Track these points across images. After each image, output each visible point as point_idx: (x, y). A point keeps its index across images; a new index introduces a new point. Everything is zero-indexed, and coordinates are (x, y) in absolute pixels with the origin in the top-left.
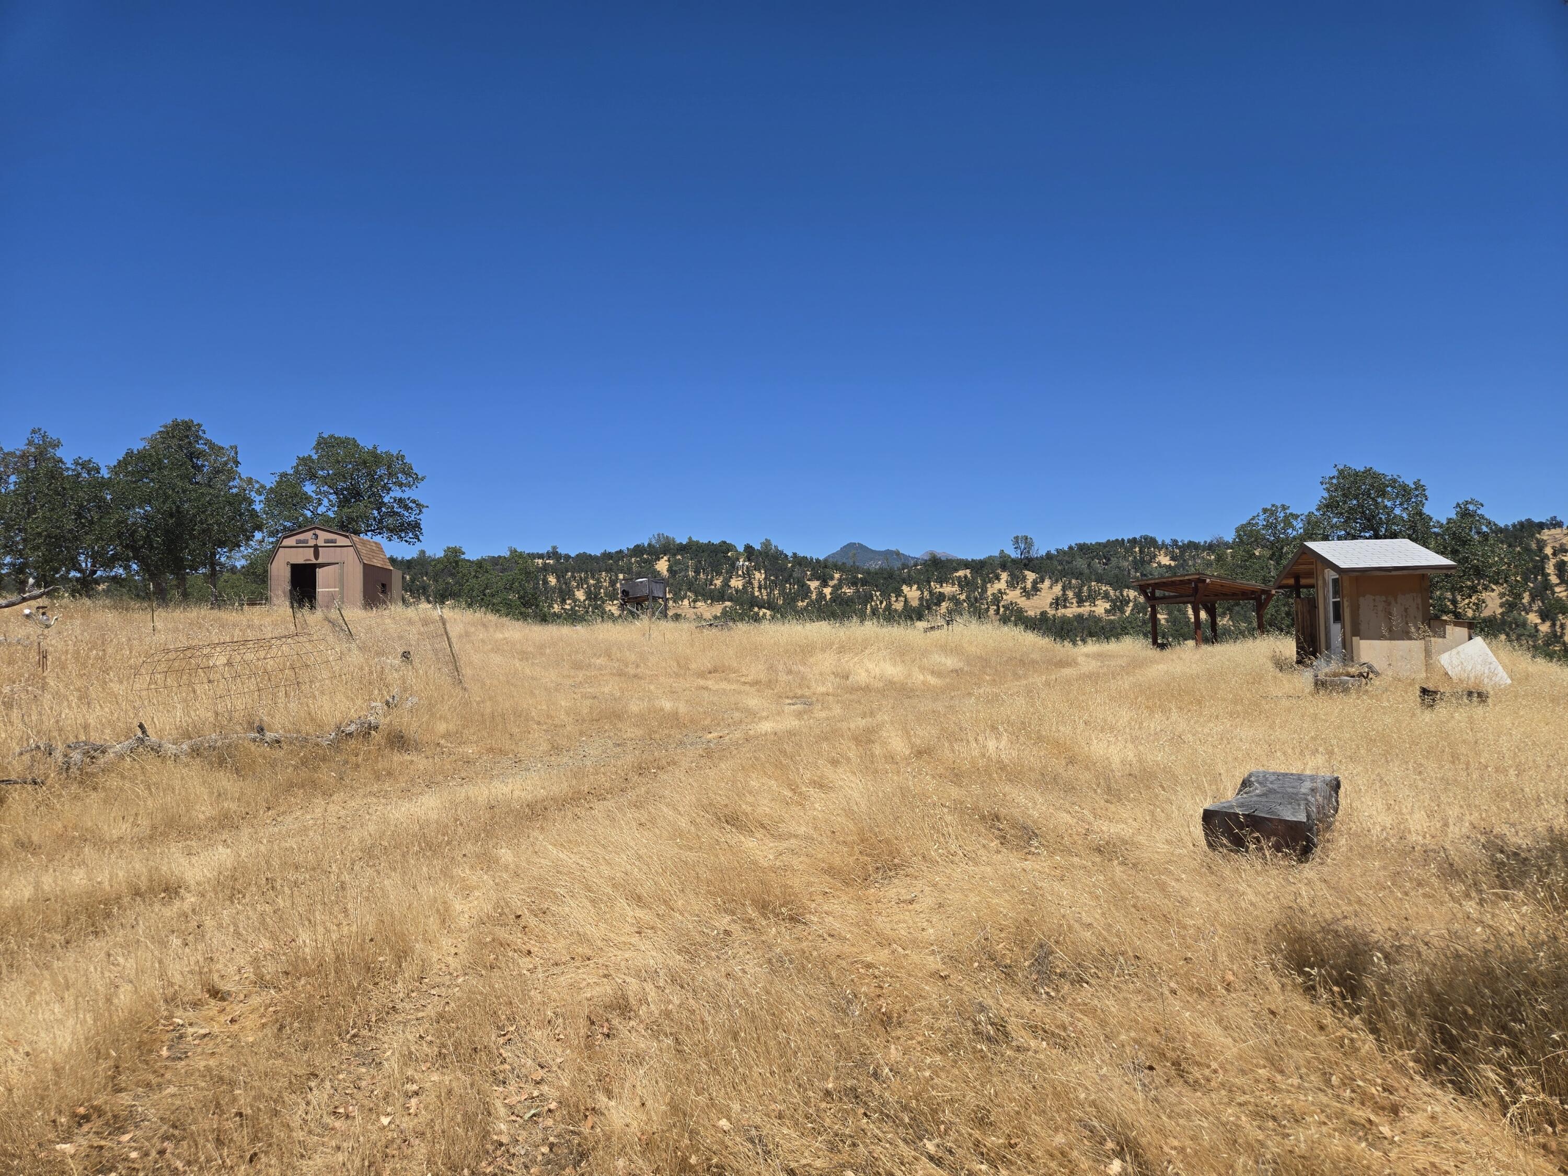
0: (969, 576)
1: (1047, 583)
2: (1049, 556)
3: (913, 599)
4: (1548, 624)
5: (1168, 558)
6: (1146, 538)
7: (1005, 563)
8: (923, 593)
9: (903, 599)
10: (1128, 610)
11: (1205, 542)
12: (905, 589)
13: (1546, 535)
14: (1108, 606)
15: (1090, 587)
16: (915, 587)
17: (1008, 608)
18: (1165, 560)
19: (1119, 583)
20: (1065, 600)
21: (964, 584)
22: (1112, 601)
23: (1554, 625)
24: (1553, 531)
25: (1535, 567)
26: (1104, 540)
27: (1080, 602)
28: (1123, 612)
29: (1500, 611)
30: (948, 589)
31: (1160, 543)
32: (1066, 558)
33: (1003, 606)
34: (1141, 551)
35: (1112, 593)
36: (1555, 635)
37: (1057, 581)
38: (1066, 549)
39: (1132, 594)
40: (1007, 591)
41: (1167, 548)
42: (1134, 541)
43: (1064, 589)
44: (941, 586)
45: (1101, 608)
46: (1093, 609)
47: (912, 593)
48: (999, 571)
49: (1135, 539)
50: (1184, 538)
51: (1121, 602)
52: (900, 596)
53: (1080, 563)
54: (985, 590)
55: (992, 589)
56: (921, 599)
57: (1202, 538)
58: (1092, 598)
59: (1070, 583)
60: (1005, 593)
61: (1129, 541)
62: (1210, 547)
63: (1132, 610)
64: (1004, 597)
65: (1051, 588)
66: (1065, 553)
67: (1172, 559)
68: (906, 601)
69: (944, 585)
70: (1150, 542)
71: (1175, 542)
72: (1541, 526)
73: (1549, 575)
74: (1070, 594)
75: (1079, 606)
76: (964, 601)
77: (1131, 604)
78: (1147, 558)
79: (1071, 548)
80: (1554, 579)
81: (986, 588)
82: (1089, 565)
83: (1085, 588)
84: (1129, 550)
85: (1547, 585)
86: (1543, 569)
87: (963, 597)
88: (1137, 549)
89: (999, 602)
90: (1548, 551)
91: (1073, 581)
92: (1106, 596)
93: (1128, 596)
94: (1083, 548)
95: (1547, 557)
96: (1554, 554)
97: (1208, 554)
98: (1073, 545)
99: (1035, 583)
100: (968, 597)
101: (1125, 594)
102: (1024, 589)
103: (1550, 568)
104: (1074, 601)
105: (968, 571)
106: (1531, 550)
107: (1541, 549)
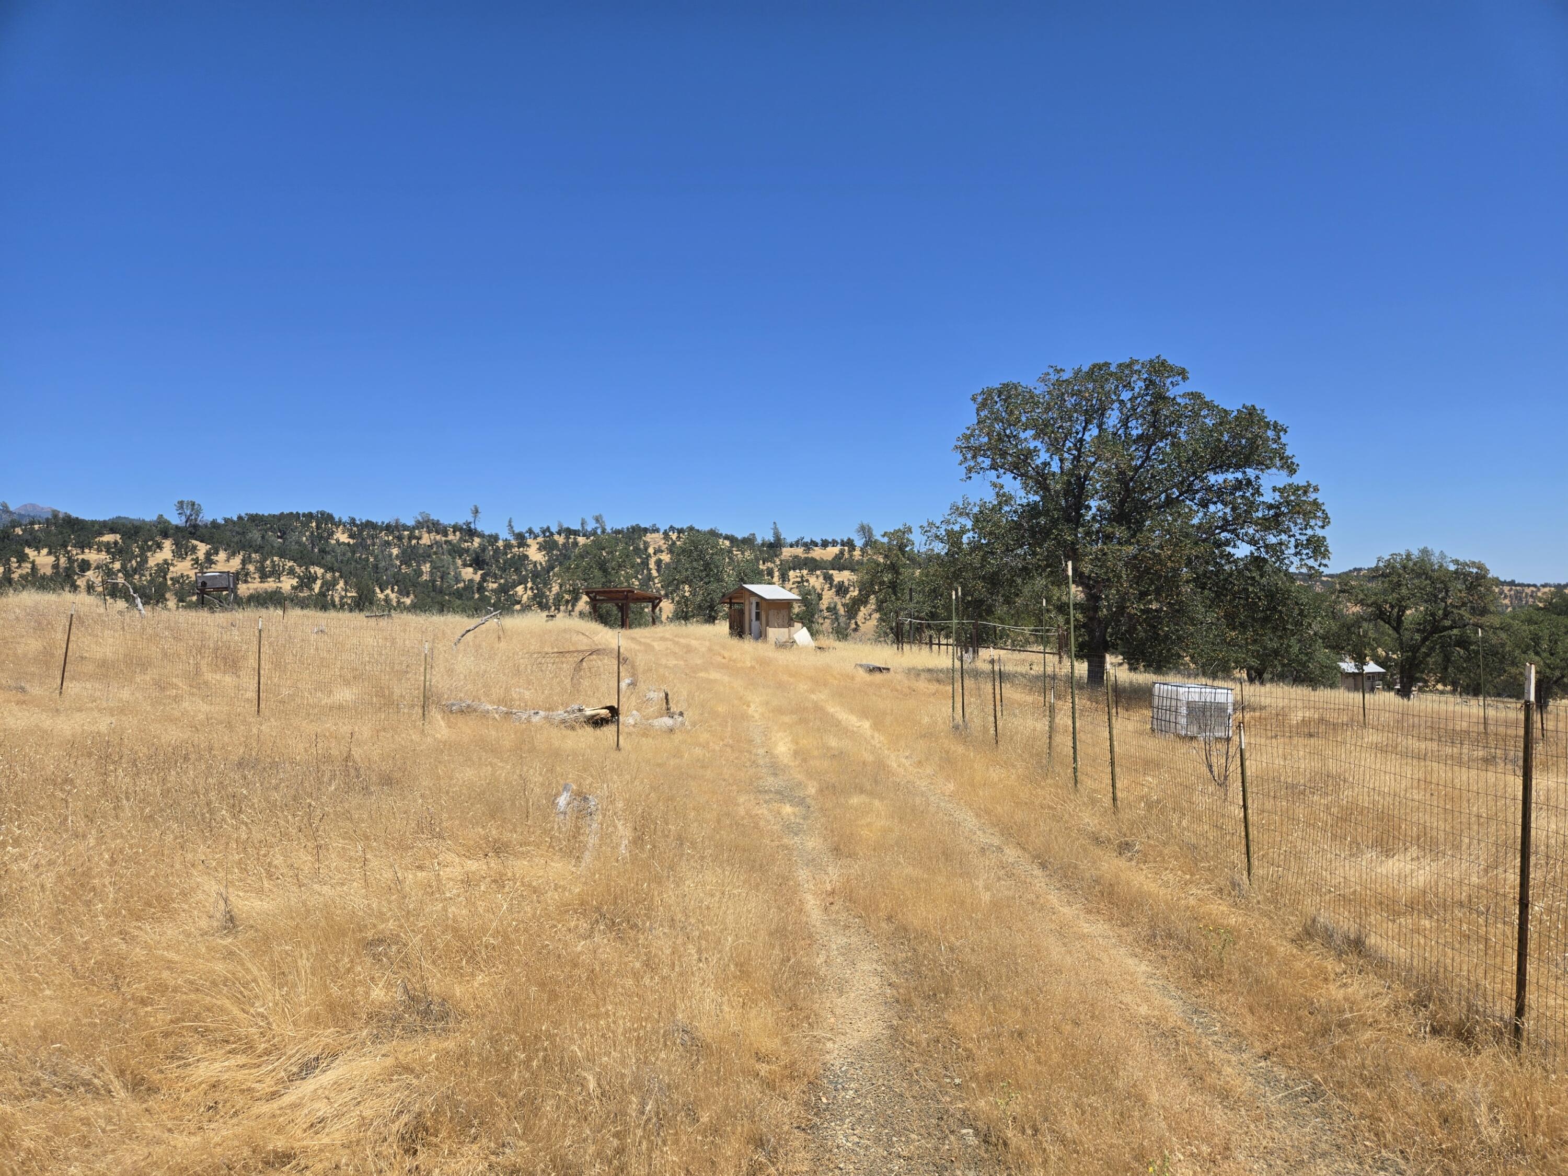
0: (120, 541)
1: (222, 555)
2: (214, 524)
3: (44, 566)
5: (346, 535)
6: (323, 513)
7: (164, 530)
8: (58, 559)
9: (30, 566)
10: (317, 587)
11: (383, 523)
12: (30, 552)
13: (649, 537)
14: (295, 582)
15: (273, 561)
16: (45, 551)
17: (178, 582)
18: (344, 538)
19: (304, 558)
20: (247, 574)
21: (114, 551)
22: (299, 577)
24: (654, 535)
25: (642, 563)
26: (277, 513)
27: (264, 577)
28: (312, 589)
30: (92, 556)
31: (337, 520)
32: (237, 529)
33: (172, 579)
34: (318, 527)
35: (297, 569)
37: (234, 554)
38: (235, 519)
39: (319, 571)
40: (174, 562)
41: (345, 526)
42: (310, 516)
43: (244, 562)
44: (83, 552)
45: (287, 584)
46: (279, 585)
47: (43, 560)
48: (158, 539)
49: (311, 514)
50: (362, 517)
51: (309, 579)
52: (24, 561)
53: (255, 535)
54: (145, 560)
55: (155, 559)
56: (56, 566)
57: (379, 518)
58: (276, 573)
59: (250, 556)
60: (172, 564)
61: (304, 515)
62: (388, 528)
63: (321, 587)
64: (171, 568)
65: (228, 560)
66: (234, 523)
67: (351, 536)
68: (34, 568)
69: (87, 551)
70: (326, 518)
71: (353, 521)
72: (646, 530)
74: (251, 568)
75: (261, 582)
76: (119, 571)
77: (319, 582)
78: (325, 534)
79: (240, 518)
80: (654, 573)
81: (147, 557)
82: (263, 537)
83: (268, 562)
84: (306, 525)
86: (648, 565)
87: (117, 565)
88: (314, 524)
89: (166, 574)
90: (651, 551)
91: (253, 555)
92: (291, 572)
93: (315, 573)
94: (255, 519)
95: (649, 556)
96: (655, 554)
97: (386, 535)
98: (243, 515)
99: (208, 555)
100: (124, 567)
101: (312, 571)
102: (196, 561)
103: (652, 565)
104: (256, 576)
105: (118, 537)
106: (640, 549)
107: (646, 549)
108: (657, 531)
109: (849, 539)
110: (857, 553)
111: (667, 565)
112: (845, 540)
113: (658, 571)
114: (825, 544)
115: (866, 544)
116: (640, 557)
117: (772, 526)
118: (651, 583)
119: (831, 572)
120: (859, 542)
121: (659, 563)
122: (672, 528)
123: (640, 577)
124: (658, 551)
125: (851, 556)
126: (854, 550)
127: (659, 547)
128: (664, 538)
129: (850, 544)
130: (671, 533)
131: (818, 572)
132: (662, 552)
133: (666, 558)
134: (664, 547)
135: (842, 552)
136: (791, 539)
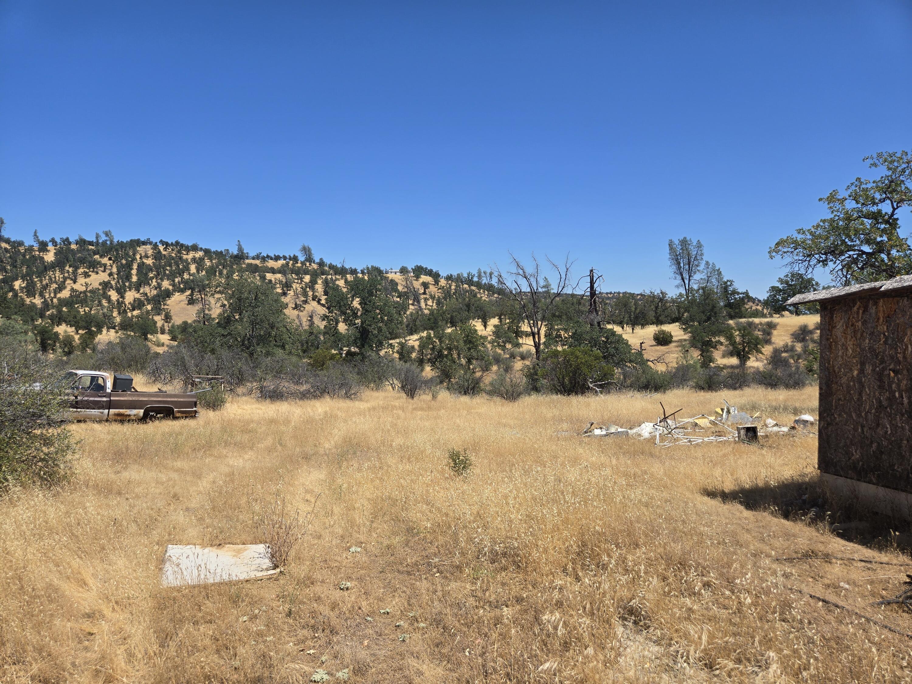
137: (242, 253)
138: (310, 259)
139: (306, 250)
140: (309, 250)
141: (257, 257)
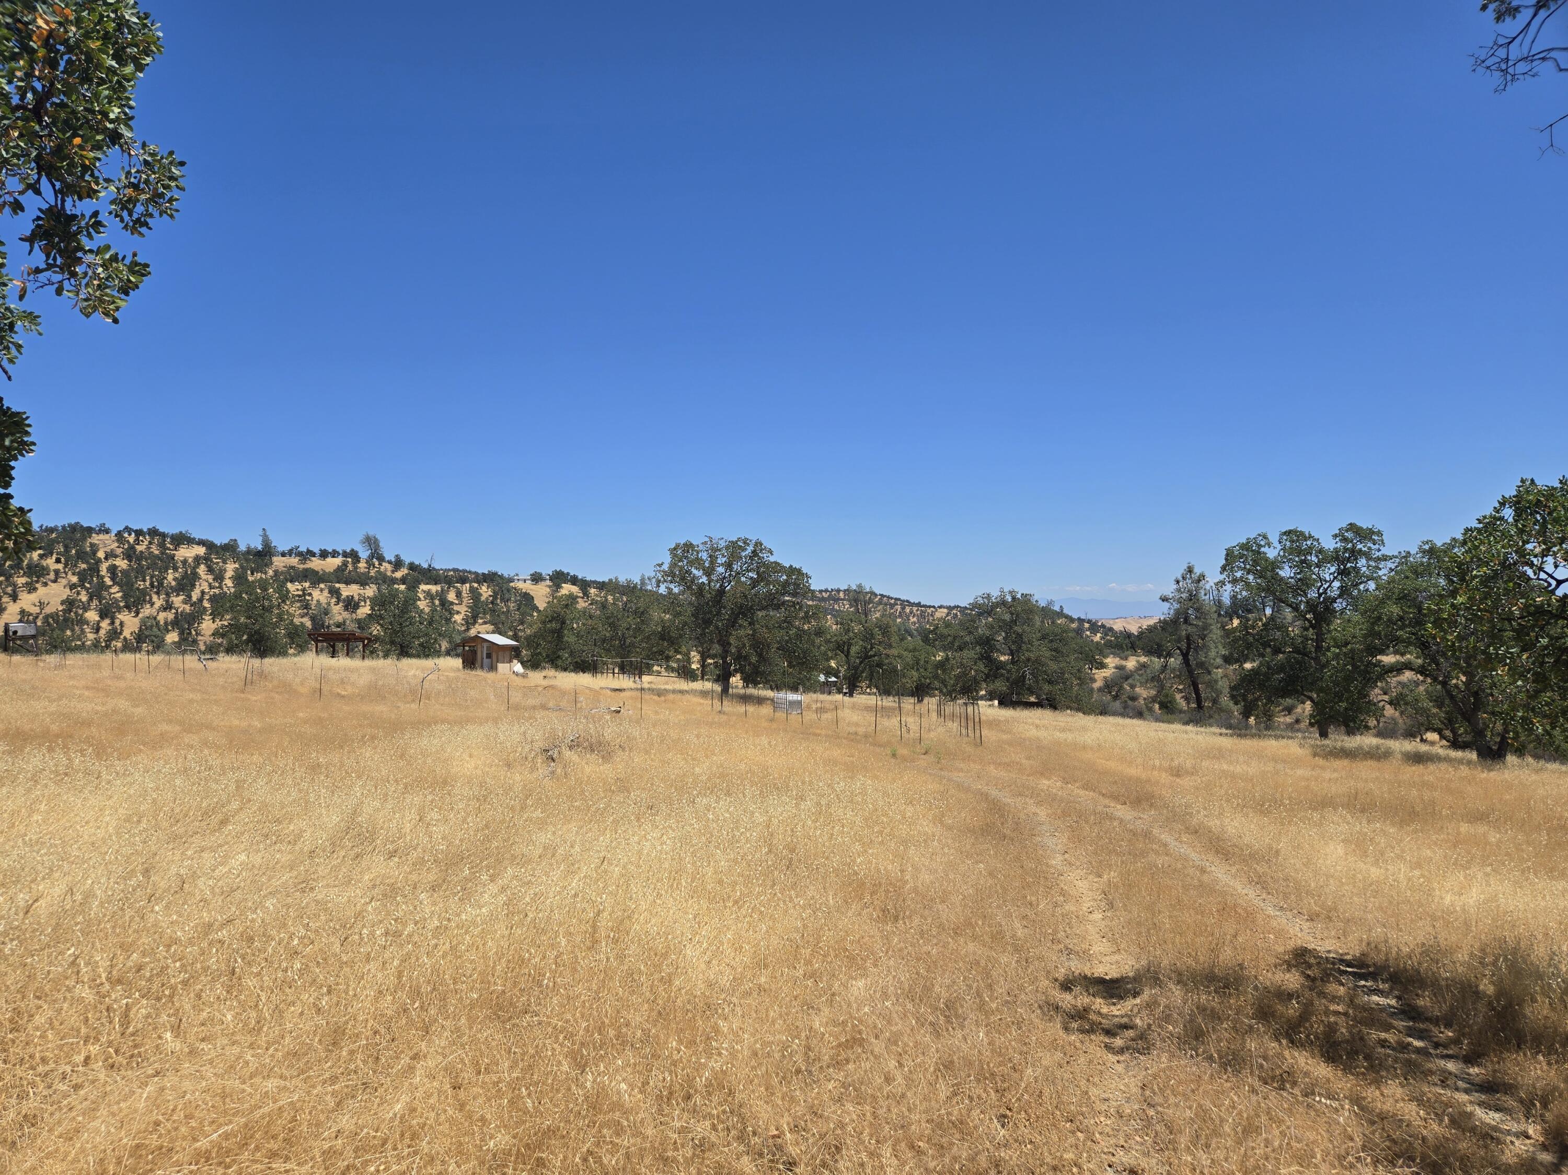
4: (107, 621)
13: (96, 539)
23: (113, 623)
24: (101, 536)
25: (90, 569)
29: (60, 608)
36: (116, 632)
72: (90, 530)
73: (103, 577)
80: (108, 582)
85: (102, 586)
86: (98, 571)
90: (101, 554)
95: (99, 561)
96: (106, 558)
106: (86, 553)
107: (94, 552)
108: (107, 531)
109: (353, 550)
110: (362, 565)
111: (123, 571)
112: (348, 551)
113: (113, 579)
114: (324, 554)
115: (372, 556)
116: (87, 563)
117: (261, 533)
118: (105, 593)
119: (337, 585)
120: (364, 554)
121: (113, 570)
122: (127, 529)
123: (88, 585)
124: (110, 555)
125: (356, 568)
126: (359, 562)
127: (112, 550)
128: (118, 541)
129: (354, 555)
130: (126, 535)
131: (322, 586)
132: (116, 556)
133: (122, 564)
134: (119, 551)
135: (345, 564)
136: (283, 547)
137: (270, 547)
138: (377, 555)
139: (371, 542)
140: (376, 541)
141: (290, 553)
